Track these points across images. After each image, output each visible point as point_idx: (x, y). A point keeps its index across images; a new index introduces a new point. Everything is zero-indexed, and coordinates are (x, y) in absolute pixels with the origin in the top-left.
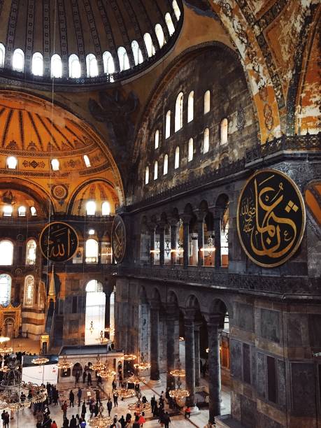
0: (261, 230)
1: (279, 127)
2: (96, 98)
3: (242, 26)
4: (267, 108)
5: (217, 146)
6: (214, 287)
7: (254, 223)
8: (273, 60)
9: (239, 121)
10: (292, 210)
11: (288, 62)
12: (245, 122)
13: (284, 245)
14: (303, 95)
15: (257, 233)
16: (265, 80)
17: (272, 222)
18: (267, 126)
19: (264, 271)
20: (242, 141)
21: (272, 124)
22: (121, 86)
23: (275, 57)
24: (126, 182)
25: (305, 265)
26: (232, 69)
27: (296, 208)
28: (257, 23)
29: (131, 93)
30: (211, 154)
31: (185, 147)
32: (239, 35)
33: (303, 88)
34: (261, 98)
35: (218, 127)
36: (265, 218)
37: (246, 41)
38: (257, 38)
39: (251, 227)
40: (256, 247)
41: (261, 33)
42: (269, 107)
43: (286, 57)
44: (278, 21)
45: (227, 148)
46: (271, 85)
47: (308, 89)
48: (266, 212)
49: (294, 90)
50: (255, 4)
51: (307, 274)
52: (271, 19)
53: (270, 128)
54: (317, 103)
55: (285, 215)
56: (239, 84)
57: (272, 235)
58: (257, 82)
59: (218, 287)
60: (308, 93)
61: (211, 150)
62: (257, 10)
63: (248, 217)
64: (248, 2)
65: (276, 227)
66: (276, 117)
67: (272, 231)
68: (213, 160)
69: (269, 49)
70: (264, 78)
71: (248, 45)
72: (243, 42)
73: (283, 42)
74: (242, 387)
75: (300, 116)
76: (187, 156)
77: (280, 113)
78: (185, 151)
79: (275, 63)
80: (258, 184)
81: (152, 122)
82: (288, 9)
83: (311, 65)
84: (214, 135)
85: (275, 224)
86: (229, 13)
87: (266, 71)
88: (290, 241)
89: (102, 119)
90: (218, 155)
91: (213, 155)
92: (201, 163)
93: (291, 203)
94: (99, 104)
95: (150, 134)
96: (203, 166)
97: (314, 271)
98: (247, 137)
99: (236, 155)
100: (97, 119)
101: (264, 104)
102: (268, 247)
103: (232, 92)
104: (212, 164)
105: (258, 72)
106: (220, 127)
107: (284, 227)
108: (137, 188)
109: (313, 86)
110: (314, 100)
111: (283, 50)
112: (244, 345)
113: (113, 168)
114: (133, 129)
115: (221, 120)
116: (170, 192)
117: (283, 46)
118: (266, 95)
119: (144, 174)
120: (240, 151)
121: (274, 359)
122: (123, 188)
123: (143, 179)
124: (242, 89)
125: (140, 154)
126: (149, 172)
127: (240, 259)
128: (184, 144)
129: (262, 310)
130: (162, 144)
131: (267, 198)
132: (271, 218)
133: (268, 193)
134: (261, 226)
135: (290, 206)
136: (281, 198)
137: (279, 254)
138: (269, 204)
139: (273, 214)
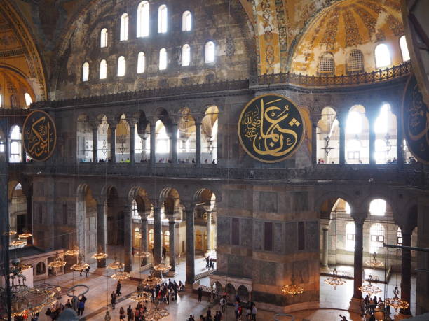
0: (266, 137)
1: (279, 64)
4: (270, 48)
5: (201, 63)
6: (204, 179)
7: (258, 129)
8: (285, 17)
9: (229, 48)
10: (294, 125)
11: (297, 23)
12: (235, 50)
13: (285, 147)
14: (300, 47)
15: (260, 138)
16: (272, 27)
17: (276, 131)
18: (267, 60)
19: (264, 166)
20: (232, 64)
21: (273, 61)
23: (288, 15)
24: (49, 74)
25: (294, 161)
26: (220, 2)
27: (298, 124)
30: (193, 68)
31: (154, 54)
33: (301, 43)
34: (266, 39)
35: (201, 47)
36: (270, 128)
39: (253, 134)
40: (258, 147)
42: (272, 48)
43: (297, 19)
45: (214, 67)
46: (278, 33)
47: (303, 44)
48: (272, 124)
49: (295, 42)
53: (270, 62)
54: (305, 54)
55: (289, 127)
56: (228, 17)
57: (276, 140)
58: (265, 26)
60: (303, 47)
61: (193, 64)
63: (251, 126)
65: (280, 135)
66: (277, 55)
67: (276, 138)
68: (196, 73)
69: (284, 8)
73: (299, 8)
74: (230, 248)
75: (294, 61)
76: (157, 63)
77: (281, 55)
78: (154, 58)
79: (285, 19)
80: (264, 103)
83: (312, 30)
84: (197, 52)
85: (280, 133)
87: (276, 22)
88: (291, 145)
90: (203, 70)
91: (196, 70)
92: (180, 74)
93: (294, 120)
96: (181, 77)
97: (298, 164)
98: (238, 63)
99: (225, 74)
101: (267, 44)
103: (220, 21)
104: (194, 77)
105: (268, 20)
106: (204, 48)
107: (286, 136)
108: (66, 83)
109: (307, 43)
110: (304, 52)
111: (296, 13)
112: (234, 220)
113: (31, 55)
114: (65, 20)
115: (206, 42)
116: (135, 94)
117: (297, 11)
118: (271, 38)
119: (80, 70)
120: (229, 72)
121: (271, 223)
122: (44, 81)
123: (79, 75)
124: (231, 23)
125: (70, 46)
126: (90, 69)
127: (231, 157)
128: (152, 52)
129: (261, 192)
130: (114, 45)
131: (273, 114)
132: (276, 129)
133: (275, 111)
134: (265, 133)
135: (294, 122)
136: (286, 116)
137: (281, 154)
138: (274, 118)
139: (278, 126)
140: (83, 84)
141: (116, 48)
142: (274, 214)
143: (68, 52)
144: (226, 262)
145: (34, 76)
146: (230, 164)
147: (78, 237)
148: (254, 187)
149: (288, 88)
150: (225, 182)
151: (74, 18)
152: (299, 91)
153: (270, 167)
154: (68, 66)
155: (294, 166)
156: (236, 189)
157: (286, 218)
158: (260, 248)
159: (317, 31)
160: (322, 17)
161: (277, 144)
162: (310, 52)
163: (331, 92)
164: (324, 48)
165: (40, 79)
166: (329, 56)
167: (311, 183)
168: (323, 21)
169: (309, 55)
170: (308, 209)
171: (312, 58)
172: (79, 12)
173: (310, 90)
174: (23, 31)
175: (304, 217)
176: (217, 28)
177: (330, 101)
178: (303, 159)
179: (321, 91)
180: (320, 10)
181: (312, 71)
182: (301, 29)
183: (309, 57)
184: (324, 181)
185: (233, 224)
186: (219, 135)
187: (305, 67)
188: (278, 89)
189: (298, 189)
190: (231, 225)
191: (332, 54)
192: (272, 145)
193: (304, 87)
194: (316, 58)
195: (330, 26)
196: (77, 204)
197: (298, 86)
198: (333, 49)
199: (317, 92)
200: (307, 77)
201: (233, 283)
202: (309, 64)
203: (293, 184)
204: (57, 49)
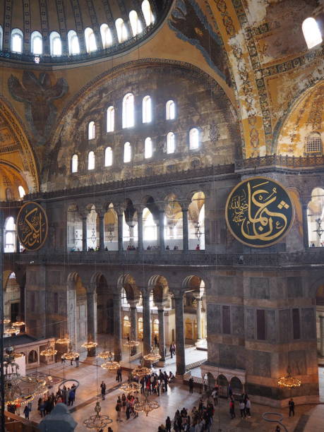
0: (254, 221)
1: (264, 147)
2: (19, 76)
3: (246, 68)
4: (254, 131)
5: (186, 150)
6: (193, 266)
7: (246, 213)
8: (268, 99)
9: (213, 133)
10: (283, 208)
11: (281, 105)
12: (219, 136)
13: (275, 231)
14: (285, 129)
15: (248, 222)
16: (256, 111)
17: (265, 215)
18: (252, 144)
19: (253, 250)
20: (216, 150)
21: (258, 144)
22: (51, 70)
23: (271, 98)
24: (41, 167)
25: (285, 245)
26: (202, 90)
27: (287, 206)
28: (261, 70)
29: (62, 80)
30: (177, 155)
31: (140, 144)
32: (240, 73)
33: (286, 124)
34: (250, 123)
35: (186, 134)
36: (258, 212)
37: (245, 79)
38: (257, 80)
39: (241, 218)
40: (247, 233)
41: (262, 78)
42: (257, 131)
43: (280, 101)
44: (281, 76)
45: (199, 153)
46: (262, 116)
47: (288, 125)
48: (260, 208)
49: (280, 124)
50: (264, 58)
51: (285, 251)
52: (274, 72)
53: (255, 146)
54: (290, 135)
55: (278, 211)
56: (211, 104)
57: (265, 224)
58: (248, 110)
59: (198, 266)
60: (288, 128)
61: (177, 151)
62: (265, 62)
63: (238, 210)
64: (259, 55)
65: (268, 219)
66: (262, 138)
67: (265, 222)
68: (181, 160)
69: (266, 91)
70: (255, 109)
71: (246, 82)
72: (242, 78)
73: (282, 90)
74: (221, 338)
75: (280, 142)
76: (142, 151)
77: (266, 138)
78: (139, 148)
79: (268, 102)
80: (251, 187)
81: (82, 113)
82: (295, 72)
83: (296, 110)
84: (182, 139)
85: (268, 217)
86: (238, 55)
87: (259, 105)
88: (281, 229)
89: (21, 99)
90: (188, 157)
91: (181, 156)
92: (165, 161)
93: (283, 203)
94: (21, 83)
95: (79, 124)
96: (166, 164)
97: (289, 248)
98: (223, 148)
99: (210, 160)
100: (15, 98)
101: (251, 127)
102: (260, 233)
103: (203, 109)
104: (180, 164)
105: (251, 103)
106: (188, 135)
107: (275, 219)
108: (57, 175)
109: (292, 124)
110: (289, 133)
111: (279, 95)
112: (224, 307)
113: (24, 151)
114: (55, 115)
115: (190, 129)
116: (122, 183)
117: (280, 93)
118: (255, 122)
119: (69, 162)
120: (214, 158)
121: (263, 311)
122: (36, 174)
123: (68, 167)
124: (214, 109)
125: (60, 140)
126: (79, 161)
127: (219, 242)
128: (137, 141)
129: (251, 278)
130: (101, 136)
131: (261, 198)
132: (264, 212)
133: (262, 194)
134: (253, 217)
135: (282, 204)
136: (274, 199)
137: (271, 238)
138: (262, 202)
139: (266, 210)
140: (72, 176)
141: (104, 139)
142: (266, 301)
143: (59, 145)
144: (217, 352)
145: (28, 170)
146: (219, 250)
147: (69, 326)
148: (244, 273)
149: (274, 170)
150: (214, 269)
151: (64, 113)
152: (287, 173)
153: (260, 252)
154: (59, 159)
155: (285, 250)
156: (225, 275)
157: (279, 305)
158: (253, 337)
159: (302, 112)
160: (306, 97)
161: (266, 229)
162: (296, 132)
163: (320, 172)
164: (310, 128)
165: (33, 172)
166: (316, 135)
167: (304, 268)
168: (307, 101)
169: (295, 135)
170: (302, 296)
171: (298, 139)
172: (68, 108)
173: (298, 171)
174: (17, 129)
175: (298, 303)
176: (200, 115)
177: (319, 181)
178: (294, 242)
179: (310, 172)
180: (304, 90)
181: (299, 151)
182: (285, 111)
183: (295, 138)
184: (318, 265)
185: (223, 311)
186: (206, 221)
187: (291, 148)
188: (264, 172)
189: (290, 275)
190: (221, 313)
191: (319, 133)
192: (261, 229)
193: (291, 168)
194: (302, 139)
195: (315, 106)
196: (68, 292)
197: (286, 168)
198: (319, 128)
199: (305, 173)
200: (294, 158)
201: (226, 375)
202: (296, 145)
203: (285, 269)
204: (48, 144)
